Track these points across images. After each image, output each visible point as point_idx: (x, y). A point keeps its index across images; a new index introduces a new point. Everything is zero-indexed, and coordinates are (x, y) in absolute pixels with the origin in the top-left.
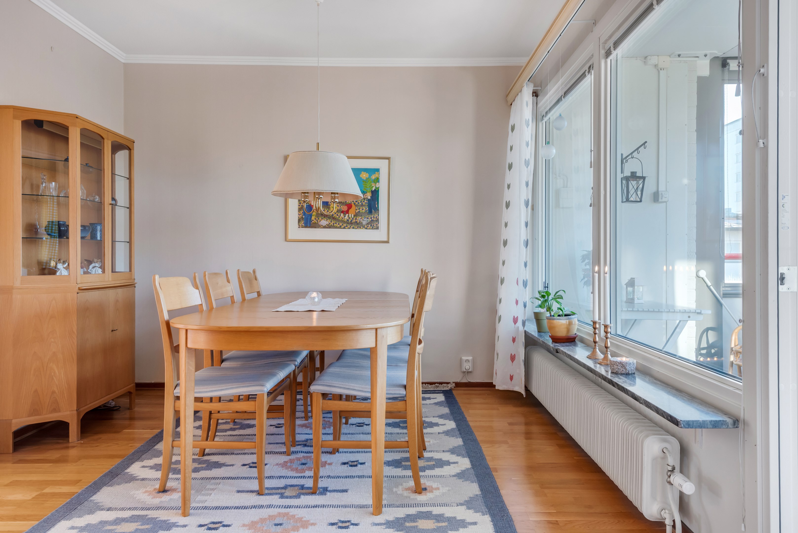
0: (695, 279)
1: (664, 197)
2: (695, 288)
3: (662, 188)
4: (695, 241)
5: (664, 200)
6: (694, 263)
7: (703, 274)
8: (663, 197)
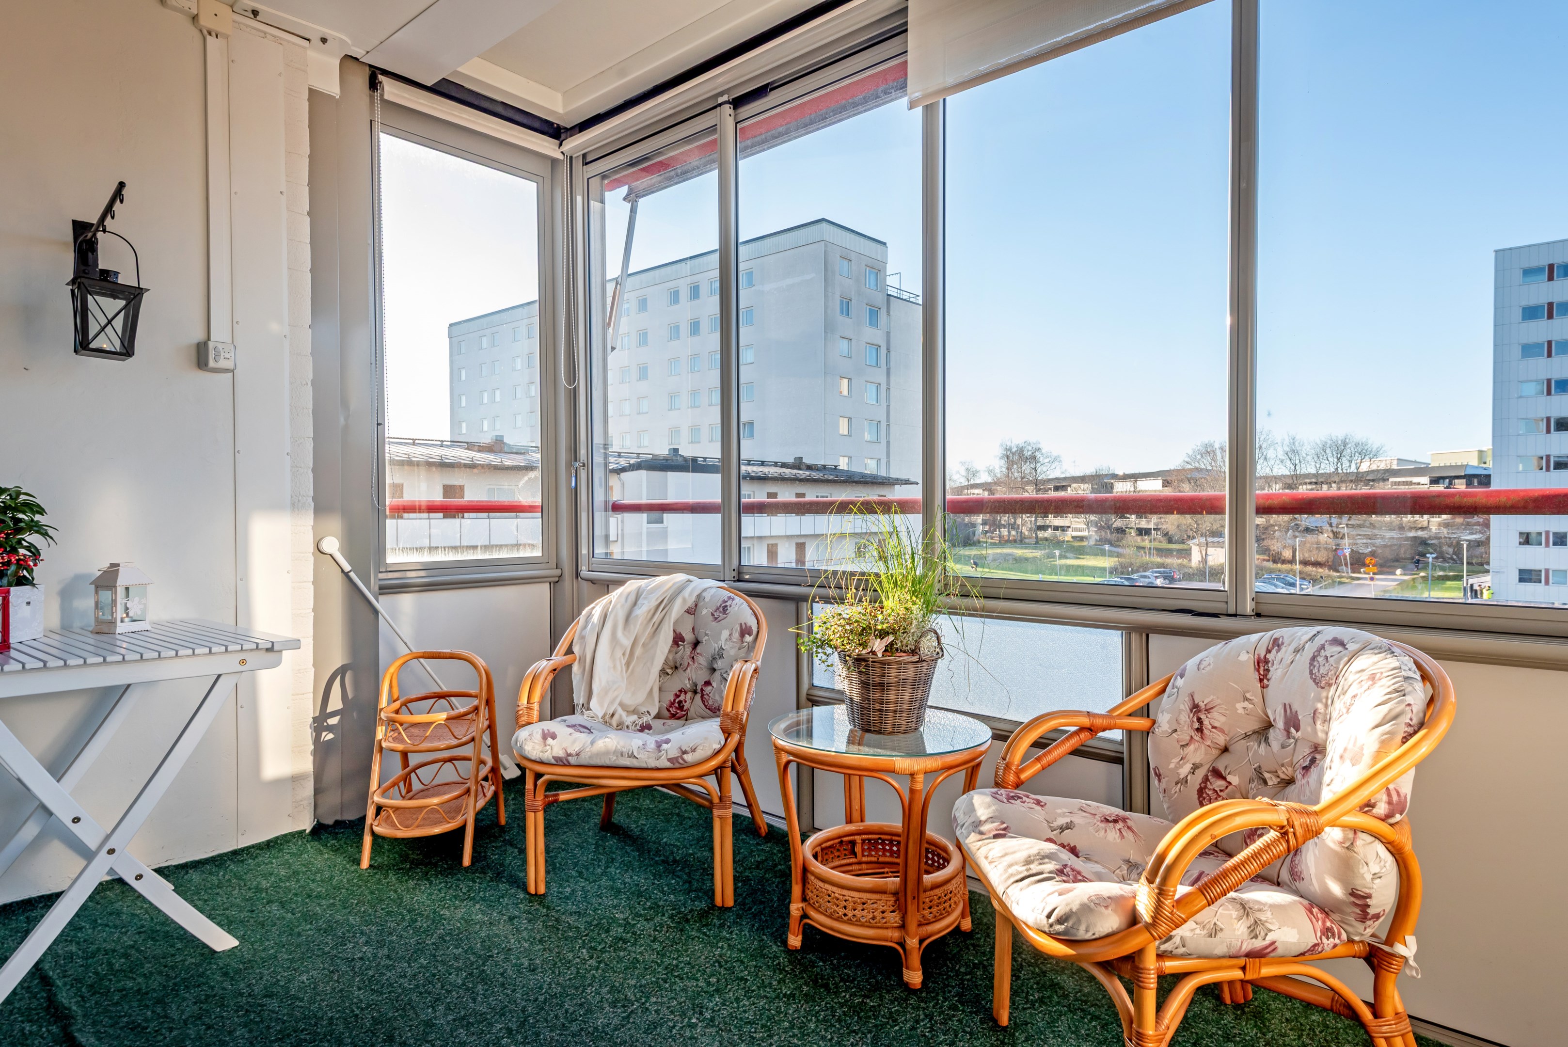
0: (312, 559)
1: (222, 357)
2: (312, 579)
3: (219, 334)
4: (310, 471)
5: (222, 364)
6: (308, 520)
7: (332, 545)
8: (219, 356)
